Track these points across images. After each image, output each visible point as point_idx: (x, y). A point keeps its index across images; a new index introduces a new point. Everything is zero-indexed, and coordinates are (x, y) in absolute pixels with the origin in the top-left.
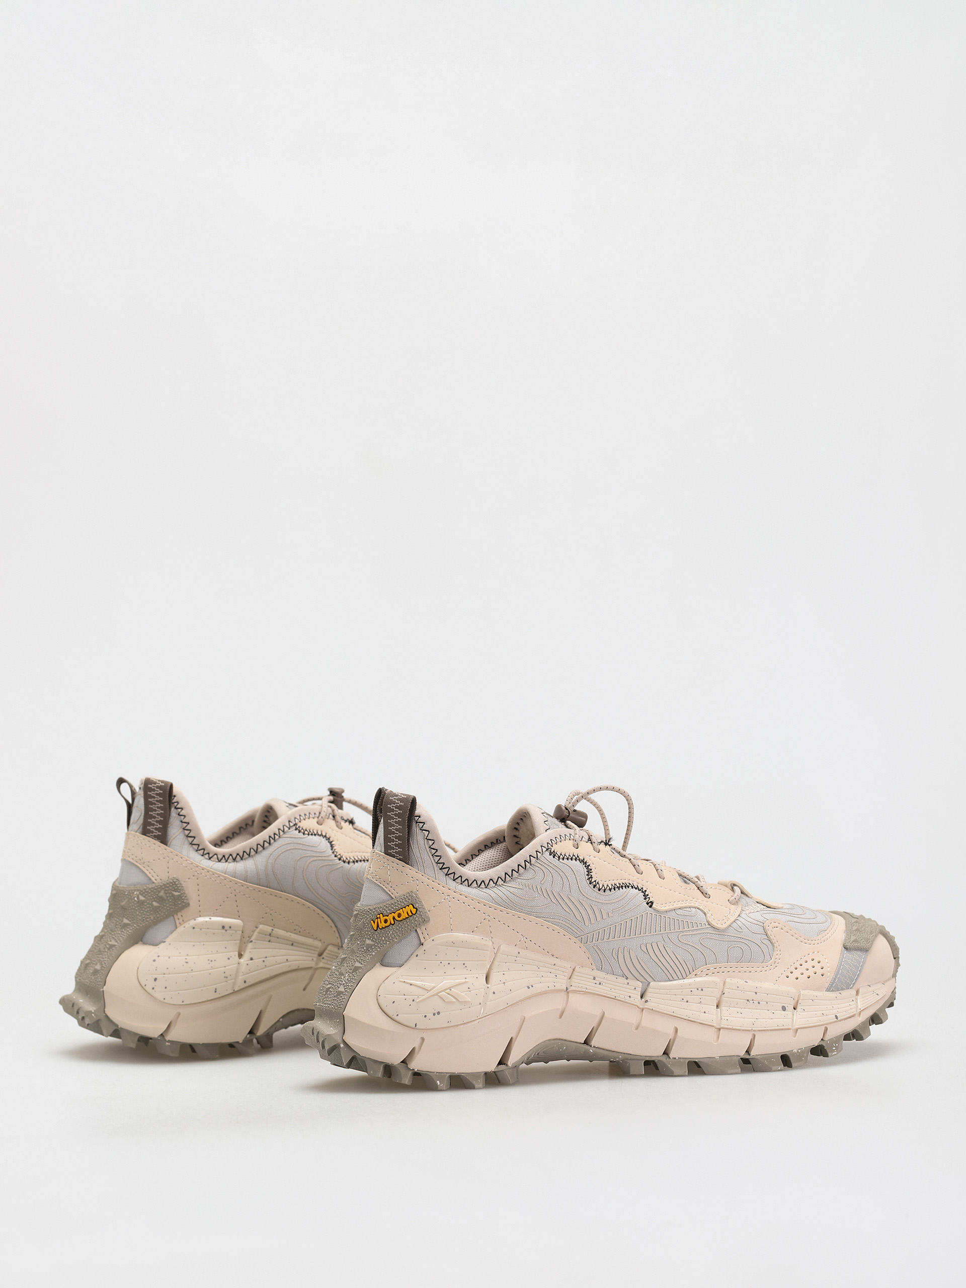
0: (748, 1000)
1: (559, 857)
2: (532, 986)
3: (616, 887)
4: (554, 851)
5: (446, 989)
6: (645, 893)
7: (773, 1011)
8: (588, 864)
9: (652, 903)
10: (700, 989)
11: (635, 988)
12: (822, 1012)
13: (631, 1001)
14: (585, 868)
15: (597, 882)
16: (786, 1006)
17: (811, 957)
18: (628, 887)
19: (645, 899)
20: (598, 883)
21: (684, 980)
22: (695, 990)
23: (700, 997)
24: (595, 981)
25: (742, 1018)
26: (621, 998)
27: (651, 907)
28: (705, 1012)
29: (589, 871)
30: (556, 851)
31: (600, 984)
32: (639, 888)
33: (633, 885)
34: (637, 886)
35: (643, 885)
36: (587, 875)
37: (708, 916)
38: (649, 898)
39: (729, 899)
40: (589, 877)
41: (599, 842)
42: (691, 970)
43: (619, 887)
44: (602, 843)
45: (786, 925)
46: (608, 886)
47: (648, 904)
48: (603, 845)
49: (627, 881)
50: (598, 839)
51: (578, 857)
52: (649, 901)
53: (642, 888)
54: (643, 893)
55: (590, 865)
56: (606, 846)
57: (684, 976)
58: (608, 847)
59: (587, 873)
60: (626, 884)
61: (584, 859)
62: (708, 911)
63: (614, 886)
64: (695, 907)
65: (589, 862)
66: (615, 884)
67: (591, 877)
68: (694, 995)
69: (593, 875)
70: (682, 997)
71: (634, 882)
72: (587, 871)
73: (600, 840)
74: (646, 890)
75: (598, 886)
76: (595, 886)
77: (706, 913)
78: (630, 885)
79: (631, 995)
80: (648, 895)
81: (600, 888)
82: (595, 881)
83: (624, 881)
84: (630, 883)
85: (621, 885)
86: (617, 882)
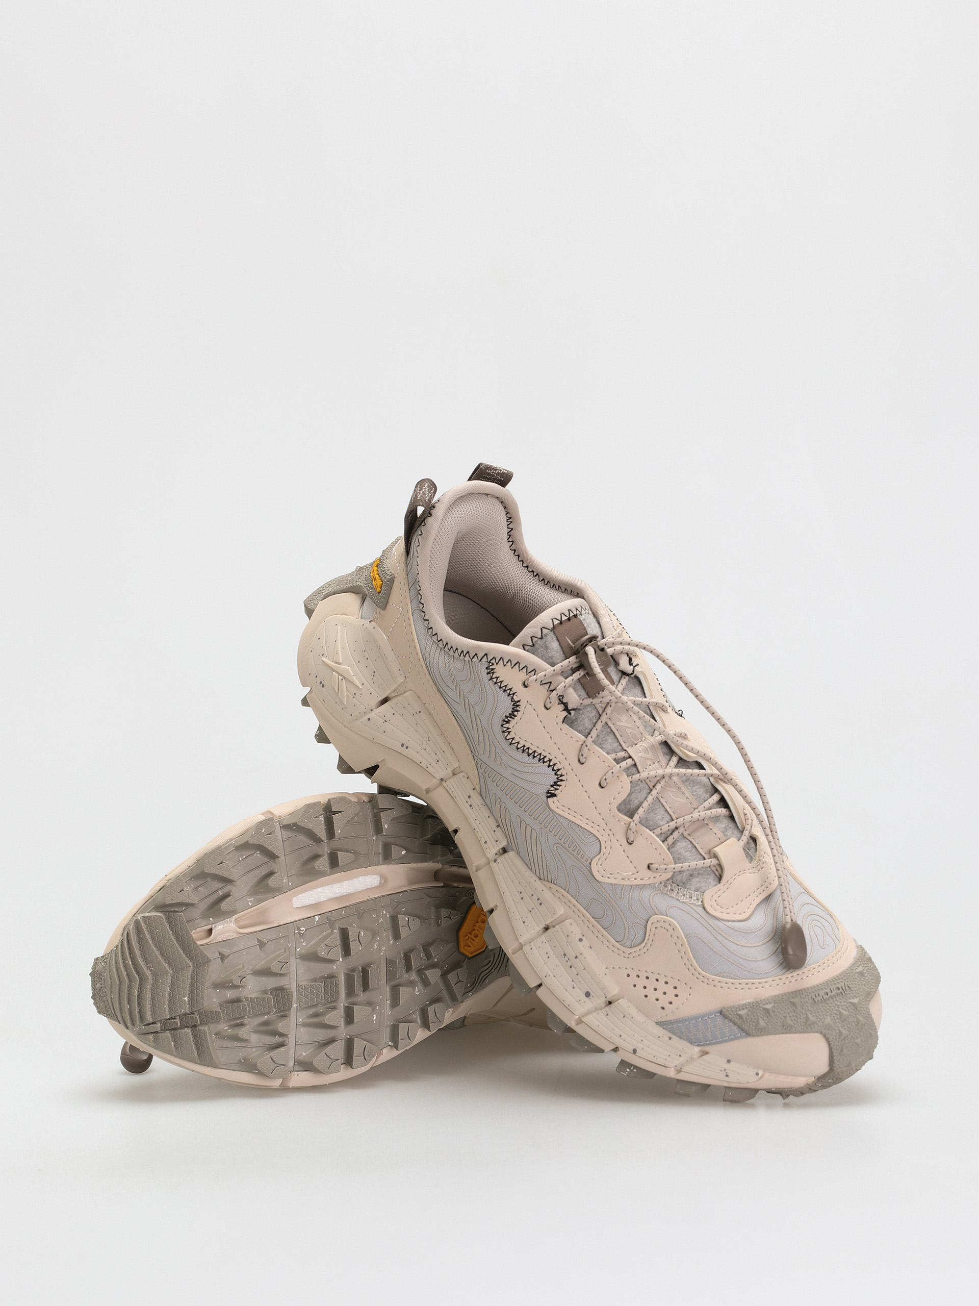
0: (565, 955)
1: (491, 678)
2: (407, 748)
3: (525, 750)
4: (493, 669)
5: (342, 676)
6: (558, 782)
7: (575, 986)
8: (518, 708)
9: (553, 795)
10: (540, 901)
11: (497, 841)
12: (622, 1034)
13: (485, 846)
14: (511, 710)
15: (509, 730)
16: (592, 994)
17: (677, 984)
18: (544, 762)
19: (552, 786)
20: (509, 732)
21: (537, 879)
22: (535, 898)
23: (535, 908)
24: (468, 799)
25: (544, 961)
26: (479, 835)
27: (548, 797)
28: (524, 922)
29: (512, 715)
30: (495, 671)
31: (471, 806)
32: (559, 773)
33: (554, 765)
34: (558, 770)
35: (567, 774)
36: (507, 717)
37: (598, 857)
38: (557, 789)
39: (652, 864)
40: (506, 720)
41: (561, 701)
42: (550, 880)
43: (531, 754)
44: (562, 705)
45: (682, 938)
46: (518, 743)
47: (548, 792)
48: (562, 707)
49: (549, 757)
50: (563, 698)
51: (514, 694)
52: (553, 792)
53: (562, 775)
54: (557, 780)
55: (519, 712)
56: (563, 710)
57: (542, 877)
58: (565, 713)
59: (508, 715)
60: (544, 758)
61: (519, 701)
62: (607, 854)
63: (525, 748)
64: (598, 839)
65: (521, 708)
66: (528, 748)
67: (508, 722)
68: (531, 899)
69: (513, 722)
70: (522, 890)
71: (558, 763)
72: (510, 714)
73: (564, 701)
74: (564, 781)
75: (506, 734)
76: (504, 732)
77: (602, 853)
78: (550, 762)
79: (488, 842)
80: (560, 786)
81: (507, 738)
82: (508, 728)
83: (544, 754)
84: (551, 760)
85: (536, 754)
86: (533, 748)
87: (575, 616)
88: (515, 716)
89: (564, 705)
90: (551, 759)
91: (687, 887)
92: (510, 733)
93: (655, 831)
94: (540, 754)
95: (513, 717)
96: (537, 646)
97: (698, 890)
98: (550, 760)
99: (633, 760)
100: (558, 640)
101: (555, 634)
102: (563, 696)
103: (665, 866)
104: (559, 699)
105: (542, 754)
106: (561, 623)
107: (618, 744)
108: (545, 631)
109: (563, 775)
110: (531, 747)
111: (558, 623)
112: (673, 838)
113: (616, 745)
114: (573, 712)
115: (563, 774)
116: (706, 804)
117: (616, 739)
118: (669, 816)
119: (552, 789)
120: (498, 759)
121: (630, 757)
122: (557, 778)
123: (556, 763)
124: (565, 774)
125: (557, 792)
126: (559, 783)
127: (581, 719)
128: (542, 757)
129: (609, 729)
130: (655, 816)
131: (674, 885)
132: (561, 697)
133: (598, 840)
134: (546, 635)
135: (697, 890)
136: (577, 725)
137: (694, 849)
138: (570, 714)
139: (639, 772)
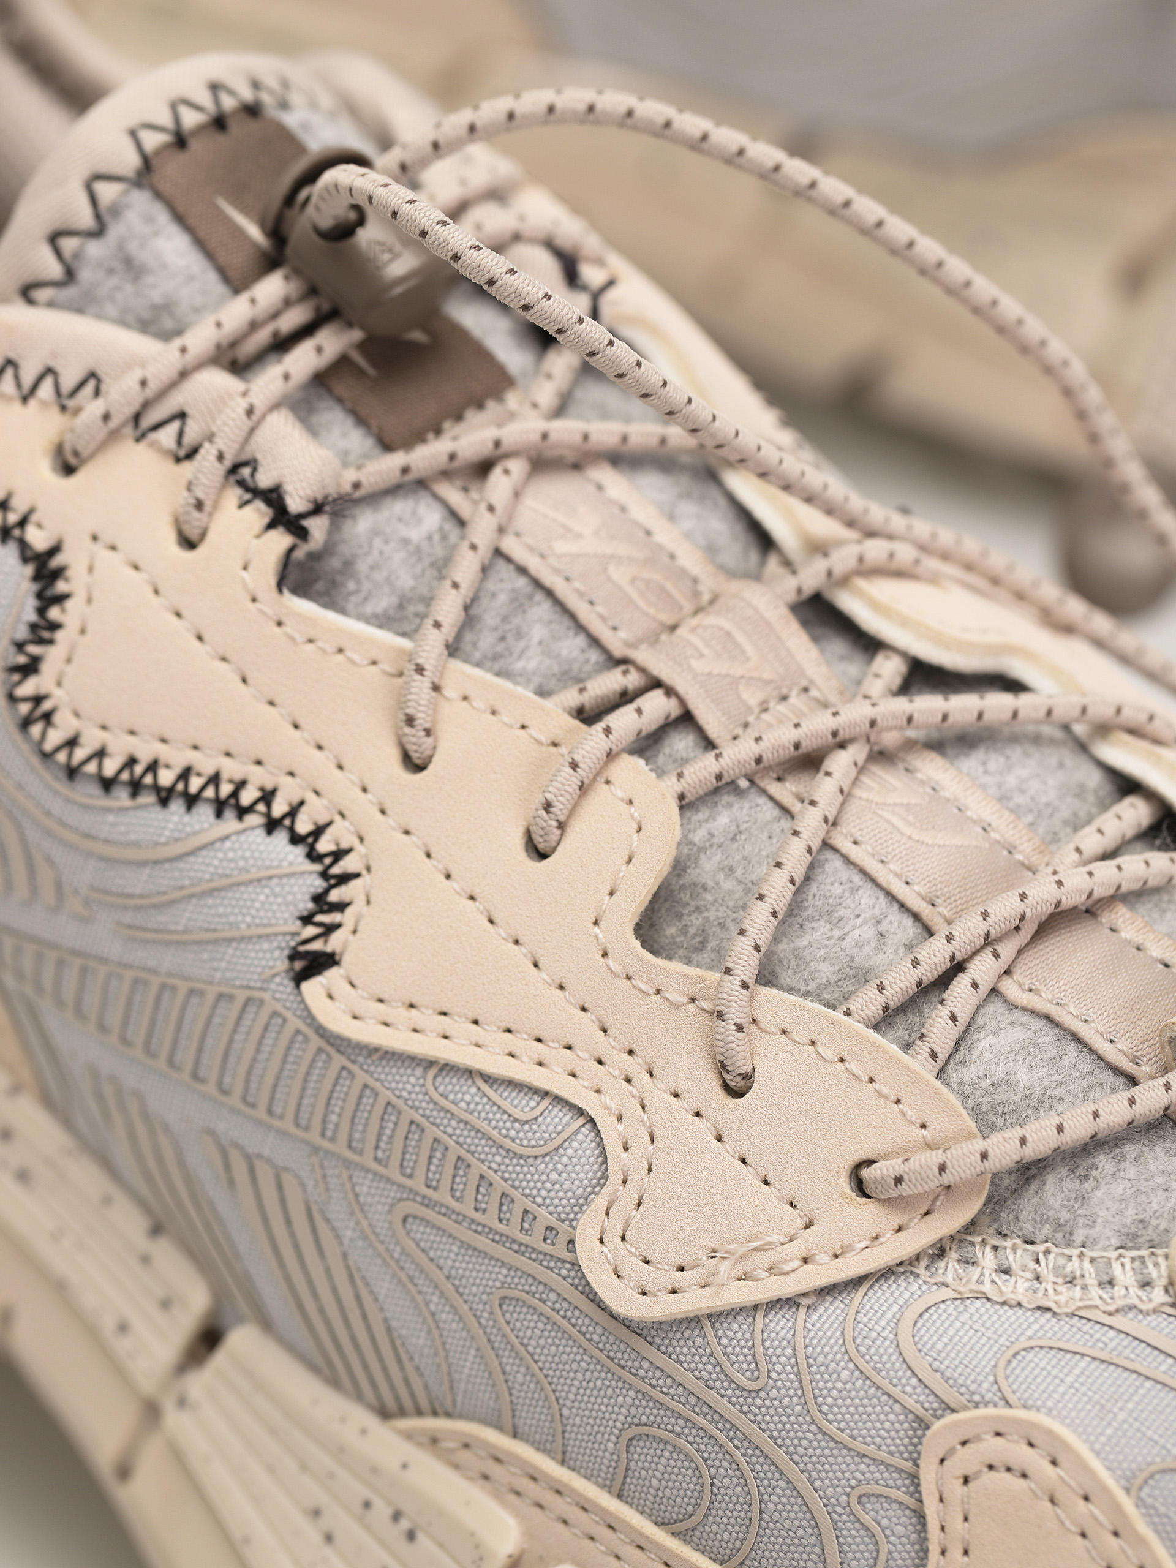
3: (138, 780)
6: (327, 891)
8: (59, 587)
9: (323, 962)
10: (405, 1524)
11: (167, 1303)
13: (122, 1346)
14: (31, 603)
15: (46, 706)
18: (242, 812)
19: (307, 920)
20: (47, 717)
21: (372, 1421)
22: (382, 1511)
26: (90, 1303)
27: (300, 978)
29: (42, 629)
32: (324, 845)
33: (293, 813)
34: (318, 832)
35: (361, 839)
36: (20, 646)
37: (600, 1202)
38: (330, 929)
39: (870, 1162)
40: (22, 659)
41: (247, 489)
42: (424, 1403)
43: (171, 790)
44: (259, 505)
45: (1105, 1490)
46: (100, 754)
47: (294, 956)
48: (258, 513)
49: (258, 778)
50: (255, 470)
51: (22, 523)
52: (316, 946)
53: (338, 855)
54: (319, 884)
55: (69, 604)
56: (271, 526)
57: (391, 1404)
58: (281, 540)
59: (22, 633)
60: (235, 794)
61: (55, 550)
62: (638, 1174)
63: (139, 769)
64: (581, 1112)
65: (74, 583)
66: (153, 767)
67: (30, 668)
68: (368, 1528)
69: (53, 657)
70: (321, 1498)
71: (310, 797)
72: (34, 627)
73: (264, 480)
74: (357, 876)
75: (36, 730)
76: (26, 723)
77: (615, 1177)
78: (269, 805)
79: (137, 1324)
80: (341, 907)
81: (48, 746)
82: (38, 700)
83: (231, 769)
84: (273, 792)
85: (195, 784)
86: (176, 758)
87: (252, 110)
88: (55, 626)
89: (269, 502)
90: (269, 786)
91: (1079, 1236)
92: (57, 718)
93: (854, 1005)
94: (215, 779)
95: (46, 634)
96: (85, 275)
97: (1134, 1236)
98: (267, 796)
99: (670, 692)
100: (179, 218)
101: (158, 195)
102: (252, 463)
103: (937, 1157)
104: (241, 483)
105: (225, 776)
106: (180, 141)
107: (581, 641)
108: (107, 192)
109: (348, 851)
110: (164, 752)
111: (166, 147)
112: (954, 1018)
113: (572, 646)
114: (317, 527)
115: (344, 845)
116: (1091, 841)
117: (567, 622)
118: (908, 922)
119: (310, 931)
120: (46, 877)
121: (656, 684)
122: (324, 875)
123: (302, 803)
124: (355, 842)
125: (334, 943)
126: (334, 896)
127: (370, 560)
128: (226, 789)
129: (521, 582)
130: (837, 933)
131: (1008, 1243)
132: (246, 472)
133: (581, 1121)
134: (116, 211)
135: (1129, 1241)
136: (358, 591)
137: (1071, 1048)
138: (302, 533)
139: (709, 744)
